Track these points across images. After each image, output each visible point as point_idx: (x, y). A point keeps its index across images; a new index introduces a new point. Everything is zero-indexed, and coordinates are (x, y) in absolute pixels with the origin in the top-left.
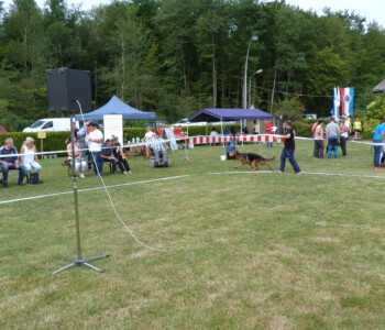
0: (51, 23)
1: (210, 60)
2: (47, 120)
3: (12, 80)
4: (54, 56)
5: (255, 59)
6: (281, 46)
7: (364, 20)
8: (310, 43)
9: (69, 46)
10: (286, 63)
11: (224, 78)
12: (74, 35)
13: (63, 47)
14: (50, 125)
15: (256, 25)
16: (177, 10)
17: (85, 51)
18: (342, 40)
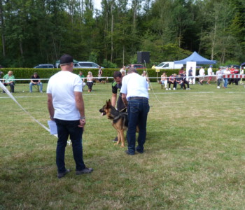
0: (176, 6)
2: (166, 63)
3: (152, 41)
4: (176, 26)
9: (186, 19)
12: (189, 11)
13: (182, 20)
14: (167, 65)
17: (194, 22)
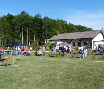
1: (26, 31)
5: (37, 31)
6: (43, 28)
7: (67, 22)
8: (51, 27)
10: (45, 32)
11: (30, 35)
15: (37, 23)
16: (18, 19)
18: (59, 27)
